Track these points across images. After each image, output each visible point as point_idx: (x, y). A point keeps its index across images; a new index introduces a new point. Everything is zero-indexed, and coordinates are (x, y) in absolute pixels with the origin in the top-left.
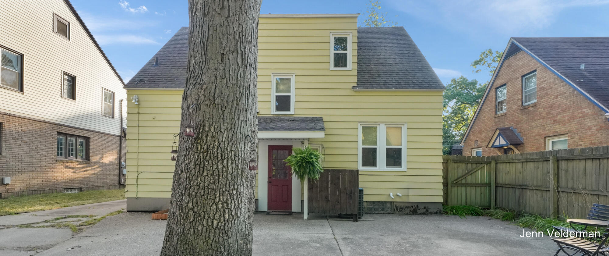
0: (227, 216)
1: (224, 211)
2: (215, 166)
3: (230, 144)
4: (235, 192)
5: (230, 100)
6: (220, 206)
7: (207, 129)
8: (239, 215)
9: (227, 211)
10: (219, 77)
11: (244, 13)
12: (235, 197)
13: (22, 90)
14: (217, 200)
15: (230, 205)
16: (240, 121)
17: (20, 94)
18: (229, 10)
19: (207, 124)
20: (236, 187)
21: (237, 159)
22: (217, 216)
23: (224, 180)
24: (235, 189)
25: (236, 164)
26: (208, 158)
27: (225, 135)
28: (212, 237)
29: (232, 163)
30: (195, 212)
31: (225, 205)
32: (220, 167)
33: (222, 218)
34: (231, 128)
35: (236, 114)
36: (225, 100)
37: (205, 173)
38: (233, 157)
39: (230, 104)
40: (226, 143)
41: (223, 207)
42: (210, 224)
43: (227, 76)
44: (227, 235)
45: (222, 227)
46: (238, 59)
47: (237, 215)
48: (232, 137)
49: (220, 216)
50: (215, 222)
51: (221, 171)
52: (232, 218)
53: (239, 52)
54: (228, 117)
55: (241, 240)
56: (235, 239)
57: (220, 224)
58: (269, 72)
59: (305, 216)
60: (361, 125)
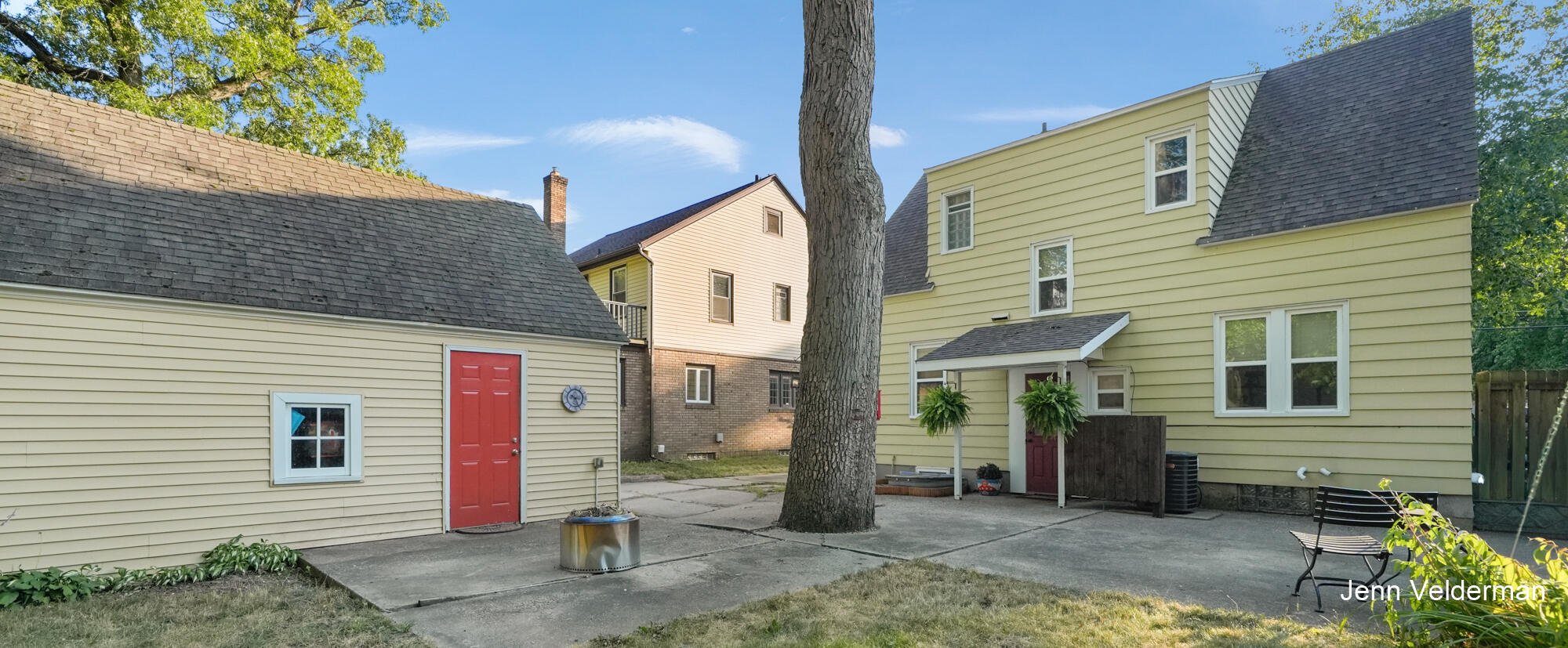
0: (827, 468)
1: (824, 463)
2: (816, 417)
3: (833, 393)
4: (836, 444)
6: (820, 458)
7: (811, 380)
8: (841, 468)
9: (826, 463)
10: (823, 324)
12: (837, 450)
14: (817, 451)
15: (830, 457)
16: (845, 367)
19: (811, 375)
20: (838, 438)
21: (840, 409)
22: (816, 468)
23: (825, 431)
24: (837, 441)
25: (838, 414)
26: (810, 409)
27: (827, 384)
28: (812, 488)
29: (834, 413)
30: (799, 463)
31: (825, 457)
32: (821, 418)
33: (821, 471)
34: (834, 376)
35: (840, 361)
37: (808, 425)
38: (835, 407)
40: (828, 392)
41: (822, 459)
42: (810, 475)
43: (831, 320)
44: (827, 488)
45: (822, 479)
47: (839, 468)
48: (835, 386)
49: (820, 467)
50: (815, 474)
51: (821, 422)
52: (832, 470)
54: (831, 365)
57: (819, 476)
58: (1026, 242)
59: (1061, 501)
60: (1221, 317)
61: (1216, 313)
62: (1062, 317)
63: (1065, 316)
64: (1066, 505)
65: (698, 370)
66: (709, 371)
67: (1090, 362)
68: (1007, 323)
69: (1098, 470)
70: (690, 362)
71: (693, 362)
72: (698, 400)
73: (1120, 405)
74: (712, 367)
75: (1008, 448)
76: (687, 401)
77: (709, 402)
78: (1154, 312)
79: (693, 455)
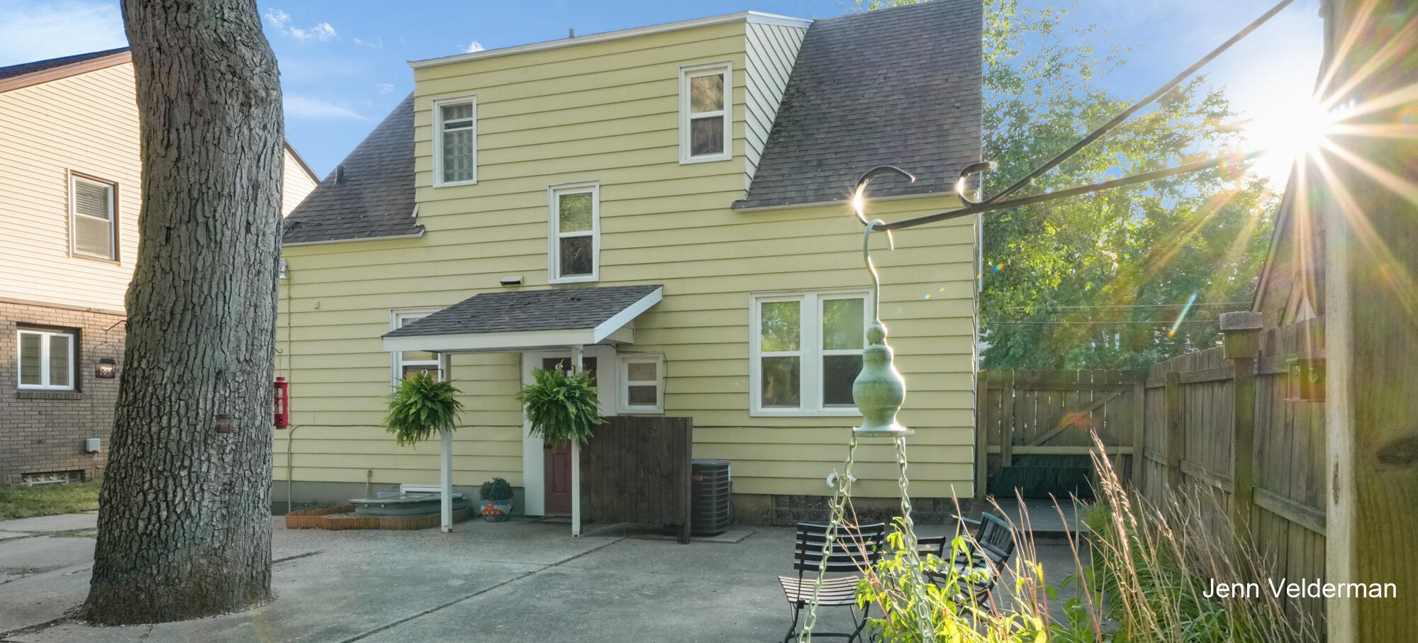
0: (164, 514)
1: (159, 507)
2: (146, 428)
3: (178, 388)
4: (184, 473)
5: (179, 309)
6: (151, 497)
7: (135, 365)
8: (194, 511)
9: (163, 506)
10: (159, 271)
11: (211, 148)
12: (185, 482)
13: (117, 258)
14: (146, 486)
15: (170, 496)
16: (201, 346)
17: (113, 267)
18: (179, 148)
19: (136, 356)
20: (187, 463)
21: (192, 414)
22: (145, 514)
23: (162, 452)
24: (185, 468)
25: (188, 424)
26: (134, 415)
27: (167, 374)
28: (135, 550)
29: (180, 421)
30: (112, 507)
31: (161, 496)
32: (154, 429)
33: (154, 518)
34: (180, 360)
35: (192, 335)
36: (168, 310)
37: (129, 442)
38: (182, 411)
39: (178, 317)
40: (169, 388)
41: (156, 499)
42: (132, 527)
43: (175, 267)
44: (165, 547)
45: (155, 533)
46: (199, 233)
47: (188, 512)
48: (181, 377)
49: (150, 513)
50: (141, 524)
51: (155, 437)
52: (174, 517)
53: (201, 219)
54: (174, 341)
55: (203, 557)
56: (185, 554)
57: (150, 527)
58: (543, 183)
59: (576, 527)
60: (756, 298)
61: (751, 293)
62: (585, 287)
63: (590, 286)
64: (581, 532)
65: (46, 337)
66: (71, 337)
67: (616, 346)
68: (521, 289)
69: (618, 485)
70: (24, 320)
71: (33, 322)
72: (45, 384)
73: (652, 400)
74: (77, 332)
75: (522, 457)
76: (21, 386)
77: (70, 386)
78: (689, 287)
79: (36, 475)
